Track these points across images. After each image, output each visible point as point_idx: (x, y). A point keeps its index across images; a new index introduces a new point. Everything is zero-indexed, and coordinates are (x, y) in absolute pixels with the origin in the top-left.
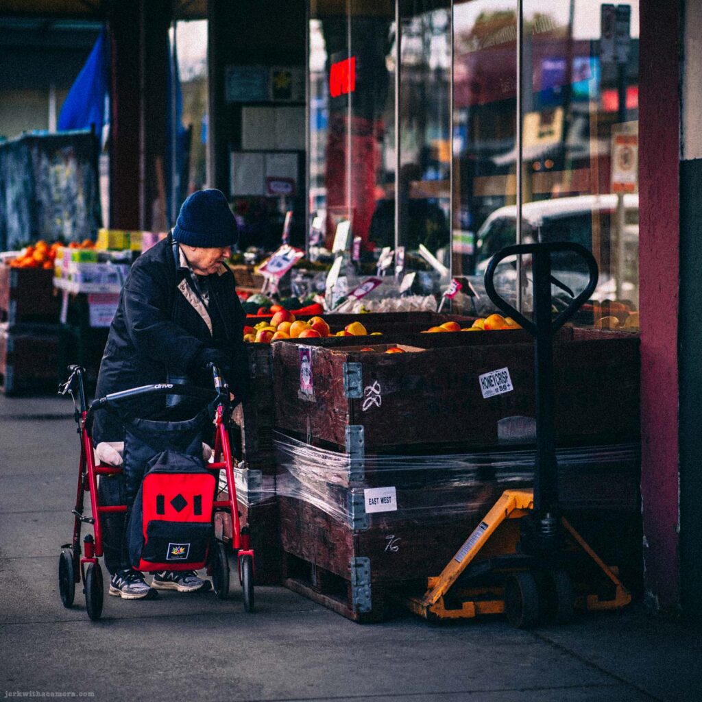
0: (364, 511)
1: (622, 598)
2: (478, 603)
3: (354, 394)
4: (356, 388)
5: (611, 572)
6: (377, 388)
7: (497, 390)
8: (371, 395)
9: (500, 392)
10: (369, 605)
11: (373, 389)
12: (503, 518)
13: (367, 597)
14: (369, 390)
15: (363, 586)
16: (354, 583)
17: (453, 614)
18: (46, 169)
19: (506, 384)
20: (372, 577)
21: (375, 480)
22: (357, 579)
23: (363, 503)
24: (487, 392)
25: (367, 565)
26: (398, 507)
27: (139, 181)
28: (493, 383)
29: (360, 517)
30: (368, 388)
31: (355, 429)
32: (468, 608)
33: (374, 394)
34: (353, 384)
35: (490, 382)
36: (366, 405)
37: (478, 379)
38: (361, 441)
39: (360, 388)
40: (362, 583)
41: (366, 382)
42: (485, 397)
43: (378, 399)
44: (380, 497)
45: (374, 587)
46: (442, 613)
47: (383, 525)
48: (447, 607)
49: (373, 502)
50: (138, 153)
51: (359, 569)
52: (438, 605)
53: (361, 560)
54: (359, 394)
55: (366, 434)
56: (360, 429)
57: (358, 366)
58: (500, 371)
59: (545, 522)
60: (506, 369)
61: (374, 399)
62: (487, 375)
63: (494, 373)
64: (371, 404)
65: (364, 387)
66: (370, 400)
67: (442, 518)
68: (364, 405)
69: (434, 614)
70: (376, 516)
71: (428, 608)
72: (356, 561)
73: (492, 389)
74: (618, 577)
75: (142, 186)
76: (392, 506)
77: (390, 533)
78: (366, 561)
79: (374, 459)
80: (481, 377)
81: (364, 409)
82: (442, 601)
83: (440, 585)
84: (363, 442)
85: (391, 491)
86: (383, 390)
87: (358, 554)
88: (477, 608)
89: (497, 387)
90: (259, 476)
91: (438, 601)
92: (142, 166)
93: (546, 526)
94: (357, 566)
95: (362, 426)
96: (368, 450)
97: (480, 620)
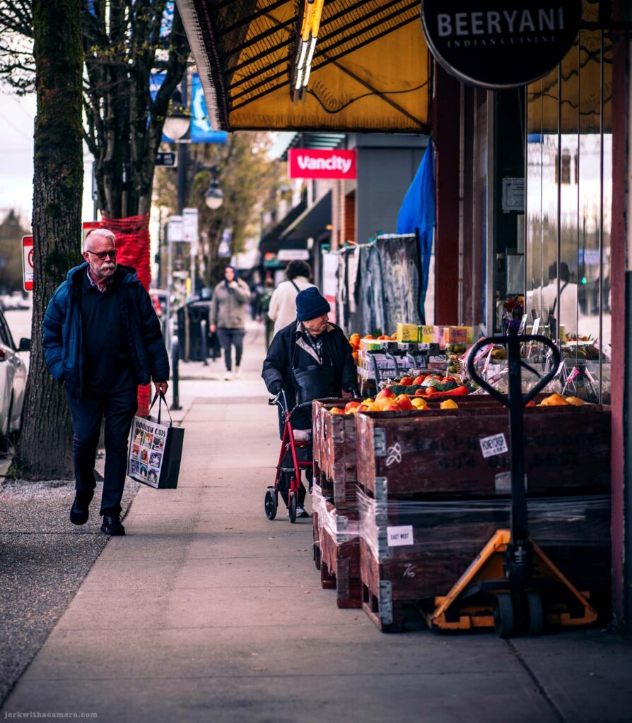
0: (387, 544)
1: (590, 616)
2: (474, 618)
3: (379, 453)
4: (381, 448)
5: (583, 596)
6: (398, 448)
7: (495, 451)
8: (393, 454)
9: (498, 453)
10: (391, 618)
11: (394, 449)
12: (492, 551)
13: (389, 612)
14: (392, 450)
15: (386, 603)
16: (379, 601)
17: (453, 626)
18: (390, 269)
19: (502, 446)
20: (393, 597)
21: (395, 520)
22: (381, 597)
23: (385, 538)
24: (487, 453)
25: (389, 587)
26: (414, 542)
27: (456, 280)
28: (492, 445)
29: (383, 549)
30: (390, 448)
31: (380, 480)
32: (464, 622)
33: (396, 453)
34: (379, 445)
35: (489, 444)
36: (389, 461)
37: (479, 443)
38: (384, 489)
39: (384, 449)
40: (385, 600)
41: (389, 443)
42: (485, 456)
43: (398, 457)
44: (400, 533)
45: (394, 603)
46: (443, 624)
47: (403, 556)
48: (448, 620)
49: (394, 537)
50: (456, 254)
51: (383, 590)
52: (440, 618)
53: (384, 583)
54: (383, 453)
55: (389, 484)
56: (384, 480)
57: (383, 431)
58: (498, 436)
59: (517, 554)
60: (502, 435)
61: (396, 457)
62: (487, 439)
63: (492, 438)
64: (393, 461)
65: (387, 447)
66: (392, 458)
67: (448, 551)
68: (387, 461)
69: (437, 626)
70: (397, 549)
71: (432, 621)
72: (380, 583)
73: (490, 450)
74: (588, 600)
75: (460, 284)
76: (410, 541)
77: (407, 562)
78: (388, 584)
79: (396, 503)
80: (482, 441)
81: (388, 465)
82: (443, 615)
83: (444, 603)
84: (386, 490)
85: (409, 529)
86: (403, 450)
87: (382, 578)
88: (471, 621)
89: (495, 448)
90: (346, 521)
91: (440, 615)
92: (461, 267)
93: (518, 556)
94: (382, 587)
95: (385, 478)
96: (390, 497)
97: (474, 631)
